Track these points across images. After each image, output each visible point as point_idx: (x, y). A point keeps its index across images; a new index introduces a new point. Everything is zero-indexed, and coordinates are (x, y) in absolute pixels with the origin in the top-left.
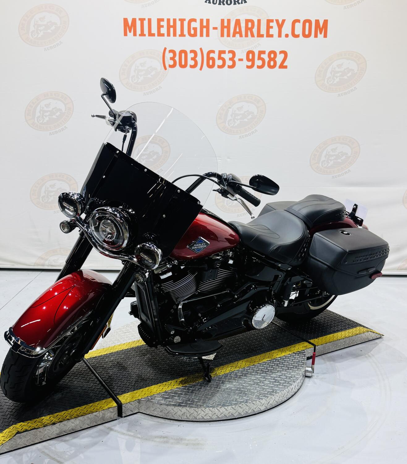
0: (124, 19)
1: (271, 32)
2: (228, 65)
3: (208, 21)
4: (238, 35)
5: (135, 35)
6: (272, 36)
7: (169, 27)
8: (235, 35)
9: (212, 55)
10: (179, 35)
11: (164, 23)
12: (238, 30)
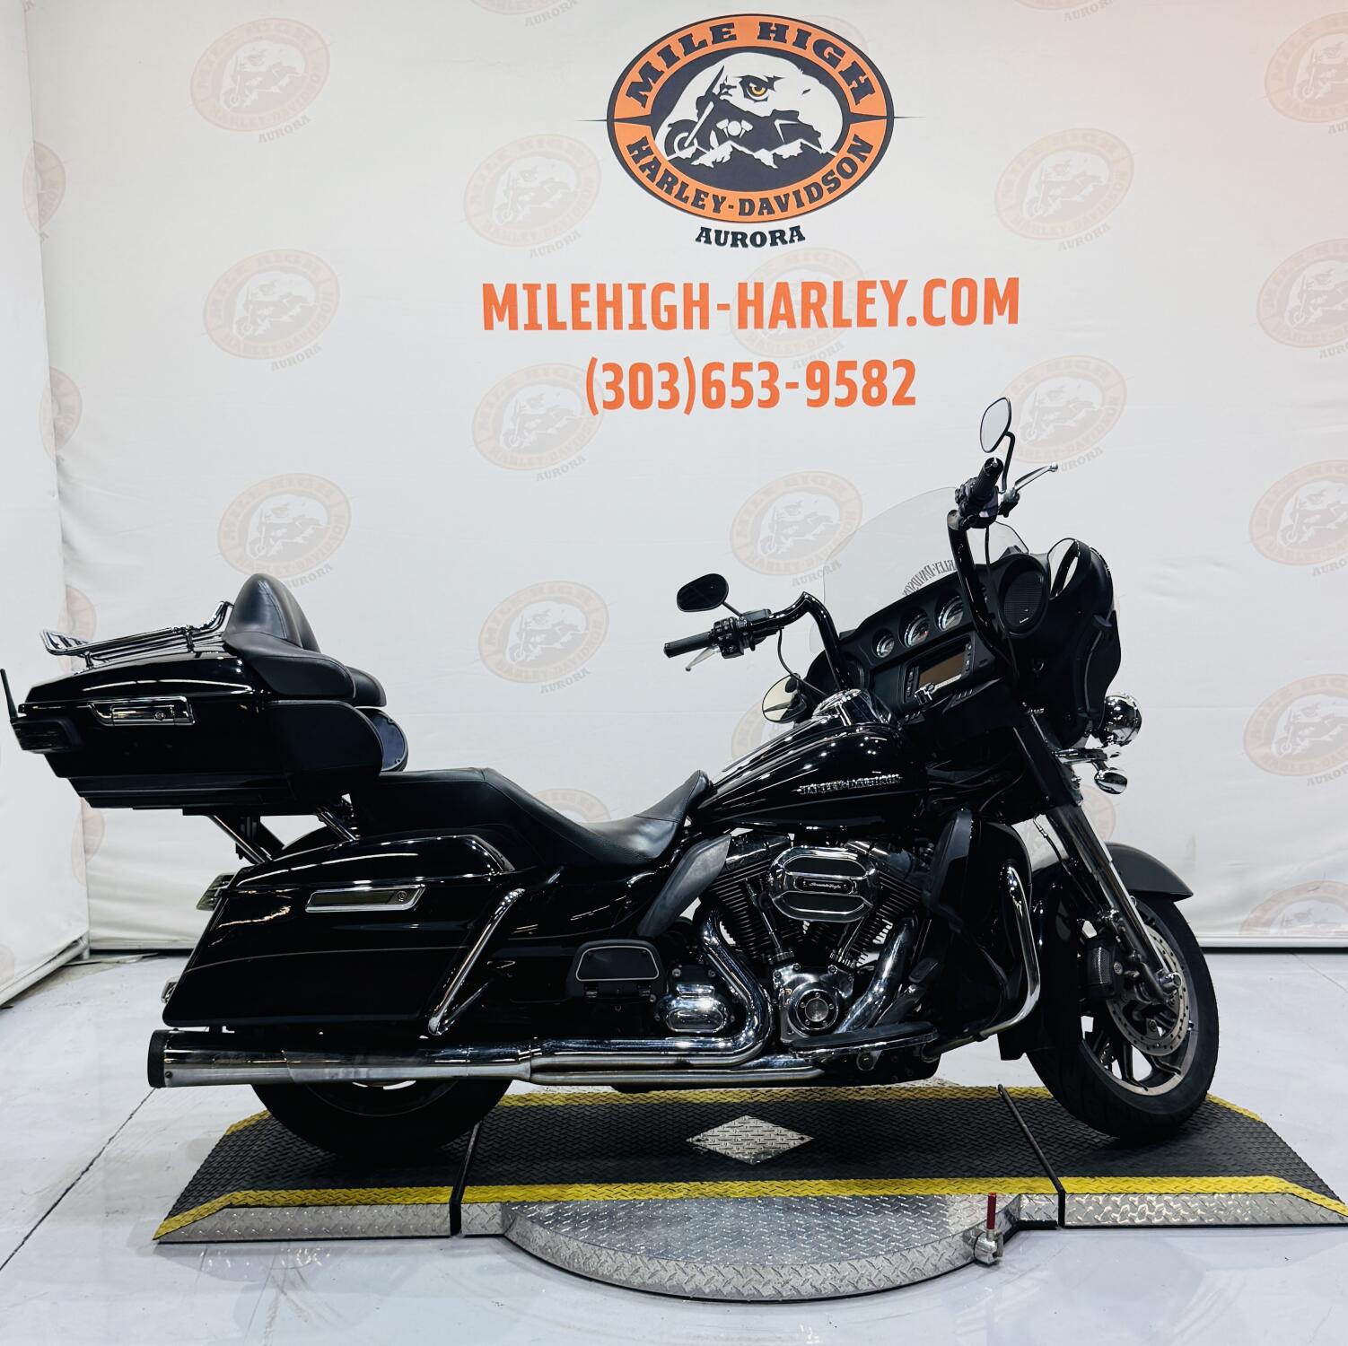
0: (485, 286)
1: (871, 312)
2: (759, 400)
3: (704, 288)
4: (785, 322)
5: (513, 325)
6: (872, 323)
7: (602, 305)
8: (777, 323)
9: (715, 375)
10: (630, 325)
11: (590, 297)
12: (782, 311)
